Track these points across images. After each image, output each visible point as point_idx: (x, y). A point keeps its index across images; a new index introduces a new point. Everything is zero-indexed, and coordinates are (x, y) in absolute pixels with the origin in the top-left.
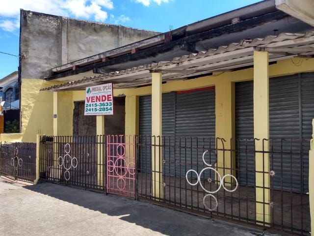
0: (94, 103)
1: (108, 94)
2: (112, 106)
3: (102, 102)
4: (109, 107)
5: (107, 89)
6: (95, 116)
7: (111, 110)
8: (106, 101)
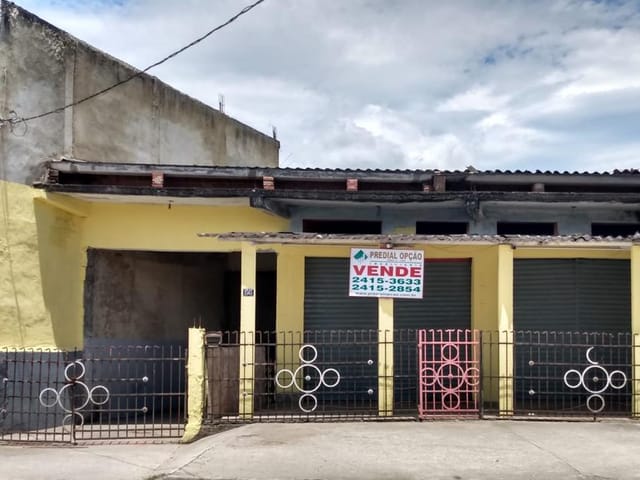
0: (376, 278)
1: (414, 266)
2: (421, 286)
3: (397, 278)
4: (413, 286)
5: (411, 259)
6: (376, 300)
7: (418, 291)
8: (408, 276)
